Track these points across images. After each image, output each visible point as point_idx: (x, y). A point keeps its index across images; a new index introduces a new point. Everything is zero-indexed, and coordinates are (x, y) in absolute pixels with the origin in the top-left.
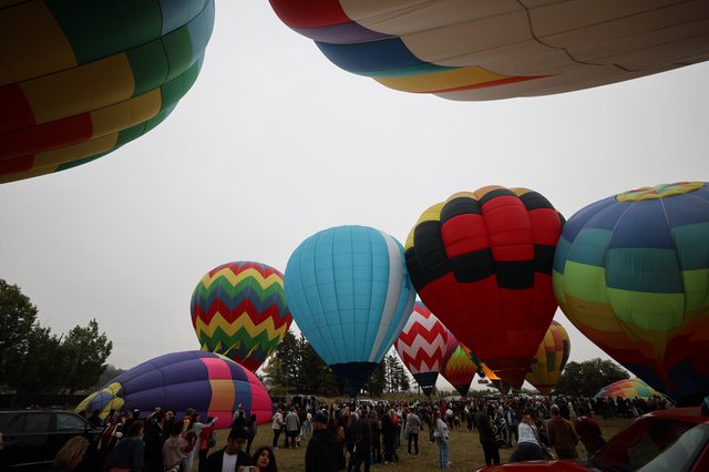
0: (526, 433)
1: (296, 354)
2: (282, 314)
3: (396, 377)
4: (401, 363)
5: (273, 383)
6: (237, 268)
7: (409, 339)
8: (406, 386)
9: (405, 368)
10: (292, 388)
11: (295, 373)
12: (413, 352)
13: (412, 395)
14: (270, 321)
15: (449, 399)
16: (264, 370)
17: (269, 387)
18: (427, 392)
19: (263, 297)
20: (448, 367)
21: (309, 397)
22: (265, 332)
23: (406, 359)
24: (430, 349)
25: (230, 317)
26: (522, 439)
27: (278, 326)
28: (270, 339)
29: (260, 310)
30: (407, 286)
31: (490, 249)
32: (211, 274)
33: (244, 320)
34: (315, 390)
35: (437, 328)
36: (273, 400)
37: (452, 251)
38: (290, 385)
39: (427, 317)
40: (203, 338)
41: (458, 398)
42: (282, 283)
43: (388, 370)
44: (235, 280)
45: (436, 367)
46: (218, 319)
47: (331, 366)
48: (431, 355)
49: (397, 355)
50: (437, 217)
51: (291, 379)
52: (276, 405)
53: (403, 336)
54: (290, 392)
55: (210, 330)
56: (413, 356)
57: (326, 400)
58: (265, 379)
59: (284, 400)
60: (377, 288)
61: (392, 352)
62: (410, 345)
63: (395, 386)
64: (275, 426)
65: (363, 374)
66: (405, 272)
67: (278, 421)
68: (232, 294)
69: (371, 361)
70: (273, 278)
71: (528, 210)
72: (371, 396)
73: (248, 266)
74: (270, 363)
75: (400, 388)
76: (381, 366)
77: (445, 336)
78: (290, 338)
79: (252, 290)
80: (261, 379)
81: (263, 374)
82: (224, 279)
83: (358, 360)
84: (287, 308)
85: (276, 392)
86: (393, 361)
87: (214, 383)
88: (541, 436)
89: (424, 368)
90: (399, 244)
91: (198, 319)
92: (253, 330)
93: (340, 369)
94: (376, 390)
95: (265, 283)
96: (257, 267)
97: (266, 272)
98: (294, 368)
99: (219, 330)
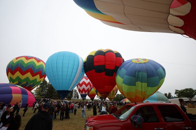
0: (104, 109)
1: (47, 87)
2: (43, 74)
3: (76, 95)
4: (78, 91)
5: (37, 95)
6: (27, 58)
7: (81, 85)
8: (78, 97)
9: (79, 93)
10: (44, 97)
11: (45, 92)
12: (81, 89)
13: (79, 100)
14: (38, 76)
15: (89, 101)
16: (34, 91)
17: (35, 96)
18: (83, 99)
19: (36, 68)
20: (90, 93)
21: (49, 99)
22: (36, 79)
23: (79, 90)
24: (86, 88)
25: (23, 73)
26: (102, 110)
27: (41, 78)
28: (37, 82)
29: (35, 72)
30: (83, 71)
31: (105, 65)
32: (17, 58)
33: (29, 75)
34: (51, 97)
35: (89, 83)
36: (36, 100)
37: (95, 64)
38: (43, 95)
39: (87, 80)
40: (11, 80)
41: (91, 101)
42: (44, 66)
43: (74, 93)
44: (26, 62)
45: (87, 93)
46: (18, 74)
47: (57, 91)
48: (86, 90)
49: (77, 89)
50: (93, 54)
51: (44, 94)
52: (37, 101)
53: (79, 84)
54: (43, 98)
55: (14, 77)
56: (81, 90)
57: (54, 100)
58: (34, 94)
59: (40, 100)
60: (75, 70)
61: (76, 88)
62: (81, 87)
63: (75, 97)
64: (35, 107)
65: (66, 94)
66: (83, 67)
67: (36, 106)
68: (25, 66)
69: (69, 90)
70: (41, 63)
71: (116, 57)
72: (68, 100)
73: (32, 58)
74: (37, 89)
75: (76, 98)
76: (72, 92)
77: (90, 85)
78: (45, 82)
79: (33, 66)
80: (33, 93)
81: (34, 92)
82: (22, 61)
83: (66, 90)
84: (45, 72)
85: (38, 98)
86: (75, 91)
87: (14, 95)
88: (107, 109)
89: (84, 93)
90: (83, 60)
91: (9, 73)
92: (31, 78)
93: (60, 92)
94: (70, 98)
95: (38, 64)
96: (35, 59)
97: (39, 61)
98: (45, 91)
99: (18, 77)
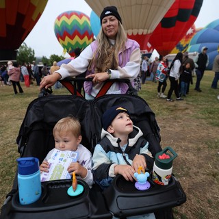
2: (90, 34)
6: (68, 15)
19: (82, 28)
25: (72, 38)
29: (82, 33)
32: (59, 18)
33: (77, 38)
42: (89, 22)
44: (69, 22)
46: (67, 39)
55: (66, 43)
68: (70, 28)
70: (84, 18)
82: (64, 21)
91: (60, 39)
92: (81, 42)
95: (81, 22)
96: (76, 13)
97: (80, 15)
99: (69, 43)
